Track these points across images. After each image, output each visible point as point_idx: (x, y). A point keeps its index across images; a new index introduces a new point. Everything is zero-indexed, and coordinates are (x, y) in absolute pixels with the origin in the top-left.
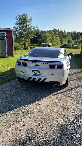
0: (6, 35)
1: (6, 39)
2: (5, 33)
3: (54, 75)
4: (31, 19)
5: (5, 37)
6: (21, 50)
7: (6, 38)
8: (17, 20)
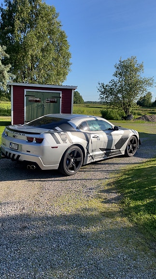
0: (61, 96)
1: (61, 101)
2: (61, 92)
3: (29, 152)
4: (141, 66)
5: (60, 97)
6: (117, 120)
7: (61, 99)
8: (118, 68)
